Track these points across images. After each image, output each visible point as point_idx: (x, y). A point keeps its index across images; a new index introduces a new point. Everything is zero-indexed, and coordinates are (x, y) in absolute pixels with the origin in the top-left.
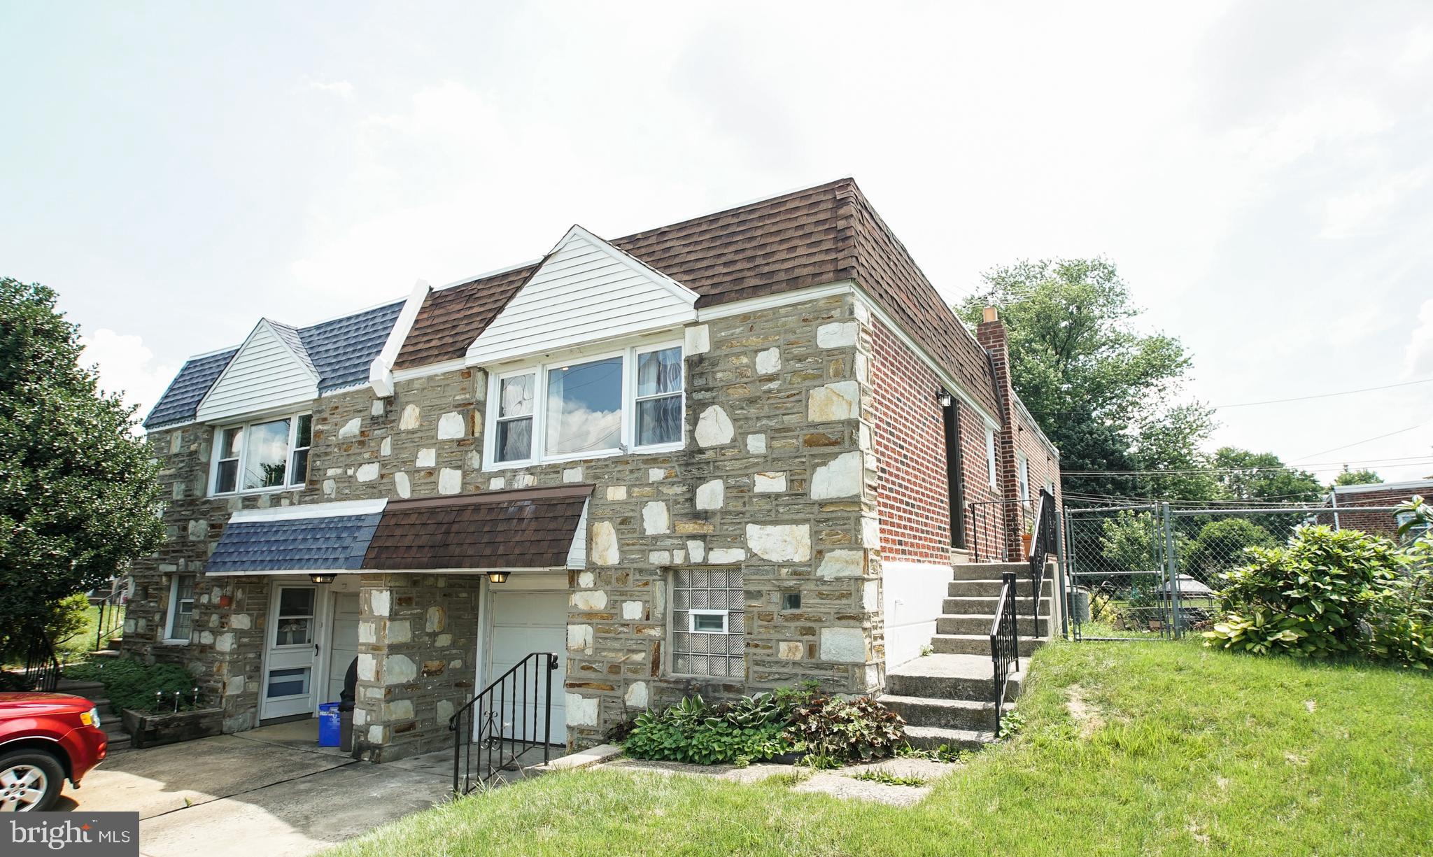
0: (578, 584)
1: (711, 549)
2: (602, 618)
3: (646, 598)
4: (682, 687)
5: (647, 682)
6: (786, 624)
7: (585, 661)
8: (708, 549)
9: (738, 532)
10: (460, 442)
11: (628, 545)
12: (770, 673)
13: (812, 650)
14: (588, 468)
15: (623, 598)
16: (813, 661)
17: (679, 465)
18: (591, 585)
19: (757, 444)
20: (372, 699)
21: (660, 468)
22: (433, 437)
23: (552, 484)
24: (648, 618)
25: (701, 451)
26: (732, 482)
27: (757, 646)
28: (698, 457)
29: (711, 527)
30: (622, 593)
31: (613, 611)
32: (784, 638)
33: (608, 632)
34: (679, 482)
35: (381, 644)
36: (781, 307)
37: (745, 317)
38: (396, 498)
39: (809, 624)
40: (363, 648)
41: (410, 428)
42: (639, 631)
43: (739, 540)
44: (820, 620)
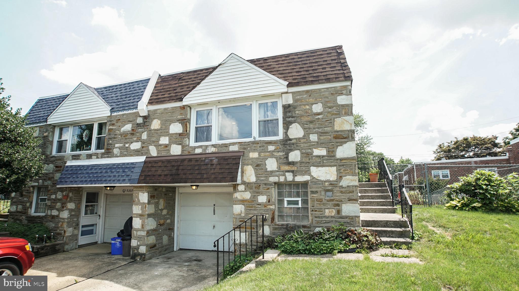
0: (238, 189)
1: (296, 176)
2: (249, 202)
3: (268, 194)
4: (285, 227)
5: (269, 226)
6: (328, 203)
7: (241, 219)
8: (294, 176)
9: (307, 169)
10: (180, 134)
11: (260, 174)
12: (321, 221)
13: (339, 212)
14: (240, 145)
15: (258, 194)
16: (339, 216)
17: (281, 145)
18: (244, 190)
19: (314, 138)
20: (140, 235)
21: (273, 146)
22: (167, 132)
23: (224, 151)
24: (269, 202)
25: (290, 140)
26: (304, 151)
27: (316, 211)
28: (289, 142)
29: (296, 168)
30: (257, 193)
31: (253, 199)
32: (327, 208)
33: (251, 207)
34: (281, 151)
35: (144, 214)
36: (322, 89)
37: (307, 92)
38: (149, 156)
39: (337, 203)
40: (135, 215)
41: (156, 128)
42: (265, 207)
43: (308, 172)
44: (342, 201)
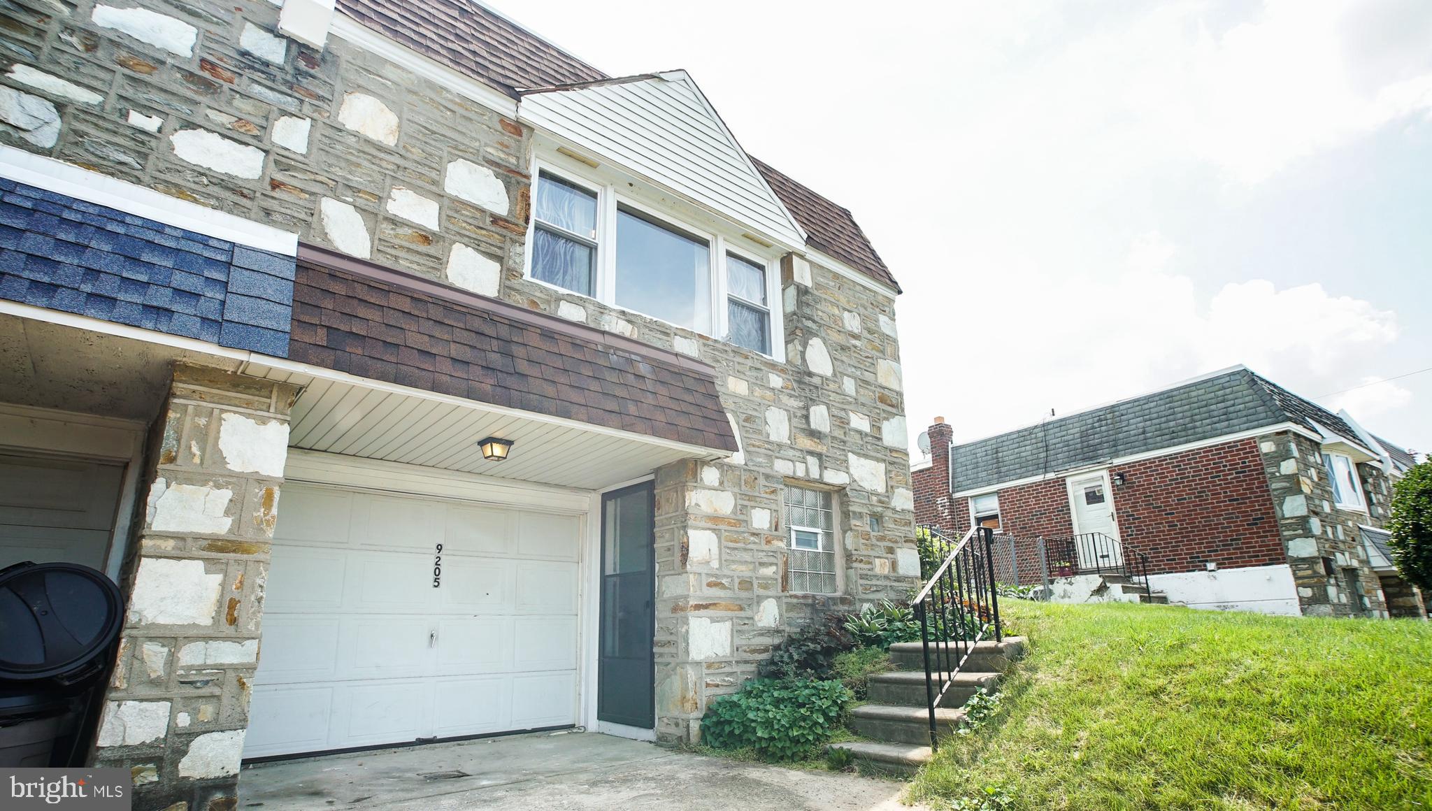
0: (701, 479)
1: (826, 468)
2: (729, 524)
3: (774, 507)
4: (810, 601)
5: (778, 598)
6: (878, 543)
7: (713, 576)
8: (822, 467)
9: (843, 457)
10: (496, 219)
11: (754, 446)
12: (871, 586)
13: (894, 565)
14: (705, 345)
15: (753, 504)
16: (896, 574)
17: (794, 380)
18: (716, 484)
19: (849, 386)
20: (199, 669)
21: (780, 376)
22: (434, 183)
23: (659, 345)
24: (776, 529)
25: (810, 374)
26: (836, 412)
27: (861, 561)
28: (807, 379)
29: (825, 448)
30: (751, 498)
31: (741, 517)
32: (878, 555)
33: (735, 541)
34: (797, 397)
36: (858, 284)
37: (836, 276)
38: (318, 242)
39: (891, 545)
40: (169, 545)
42: (768, 542)
43: (843, 465)
44: (896, 542)
